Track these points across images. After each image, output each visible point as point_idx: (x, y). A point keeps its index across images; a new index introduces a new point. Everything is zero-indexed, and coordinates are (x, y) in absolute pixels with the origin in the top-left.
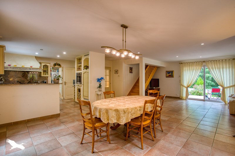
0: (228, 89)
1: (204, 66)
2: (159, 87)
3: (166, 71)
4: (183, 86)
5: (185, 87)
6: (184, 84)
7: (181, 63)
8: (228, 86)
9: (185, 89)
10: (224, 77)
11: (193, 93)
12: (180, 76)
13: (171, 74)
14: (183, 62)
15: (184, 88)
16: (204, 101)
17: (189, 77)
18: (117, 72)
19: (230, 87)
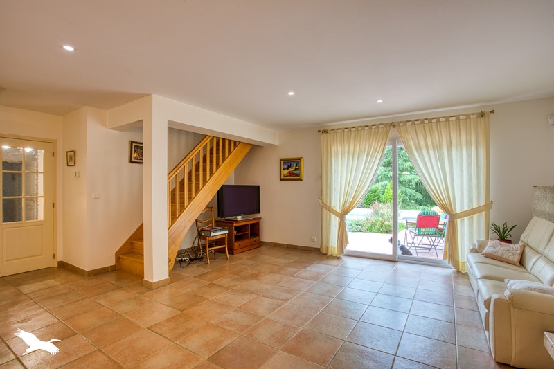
0: (466, 219)
1: (393, 142)
2: (259, 212)
3: (281, 160)
4: (330, 210)
5: (336, 214)
6: (333, 204)
7: (322, 131)
8: (466, 209)
9: (335, 221)
10: (452, 177)
11: (370, 225)
12: (321, 178)
13: (296, 169)
14: (329, 129)
15: (333, 215)
16: (394, 261)
17: (346, 180)
18: (72, 158)
19: (470, 213)
